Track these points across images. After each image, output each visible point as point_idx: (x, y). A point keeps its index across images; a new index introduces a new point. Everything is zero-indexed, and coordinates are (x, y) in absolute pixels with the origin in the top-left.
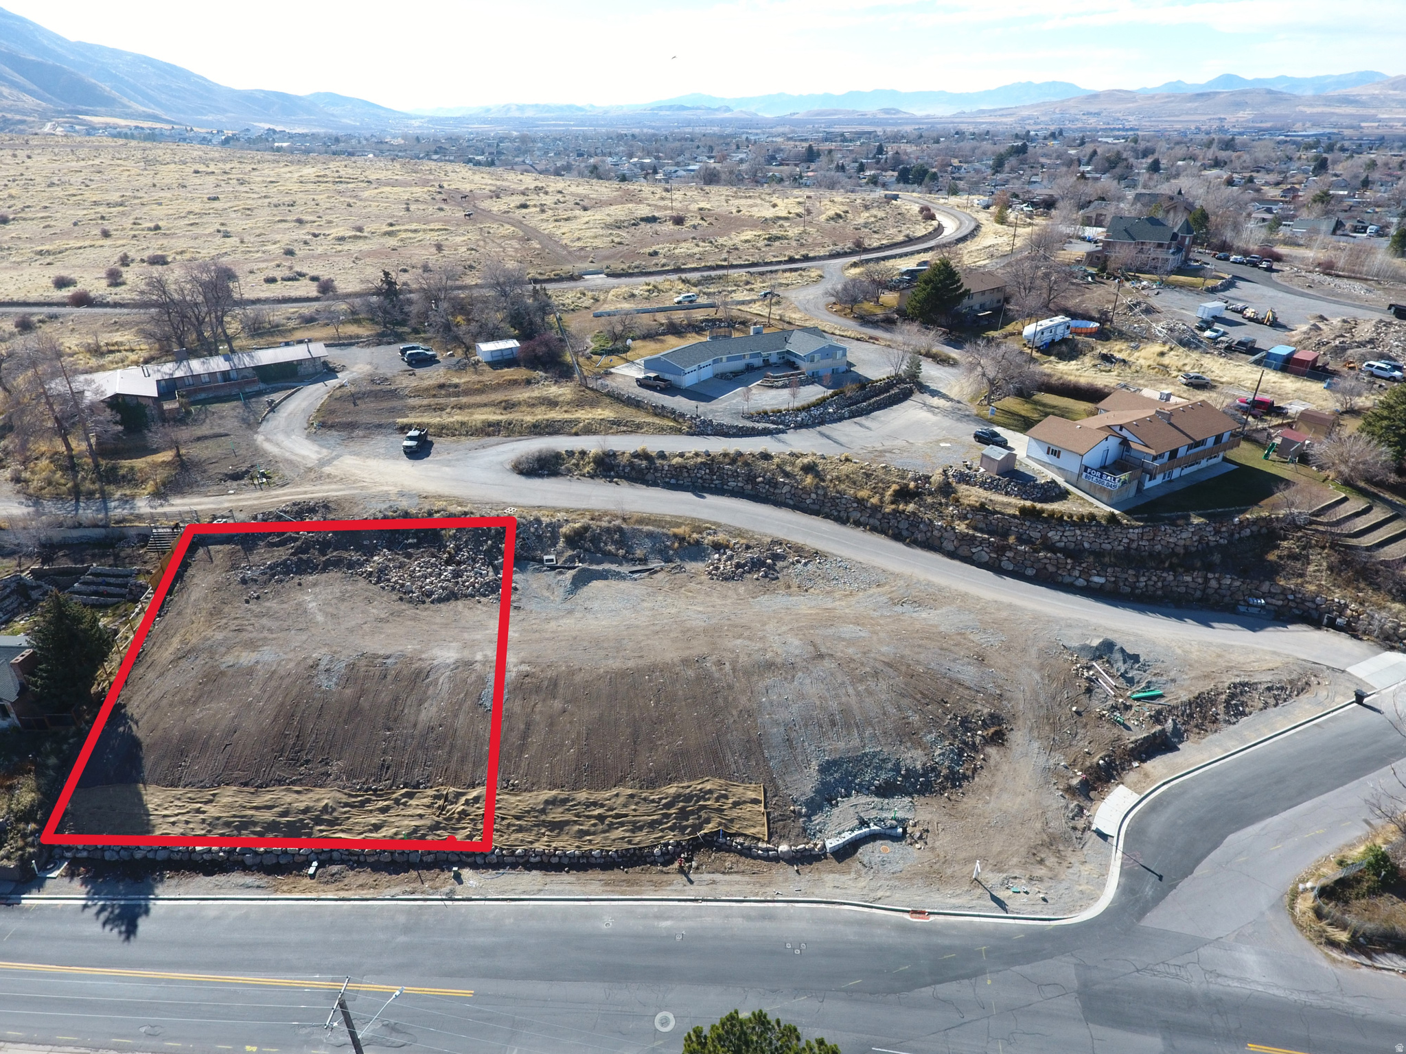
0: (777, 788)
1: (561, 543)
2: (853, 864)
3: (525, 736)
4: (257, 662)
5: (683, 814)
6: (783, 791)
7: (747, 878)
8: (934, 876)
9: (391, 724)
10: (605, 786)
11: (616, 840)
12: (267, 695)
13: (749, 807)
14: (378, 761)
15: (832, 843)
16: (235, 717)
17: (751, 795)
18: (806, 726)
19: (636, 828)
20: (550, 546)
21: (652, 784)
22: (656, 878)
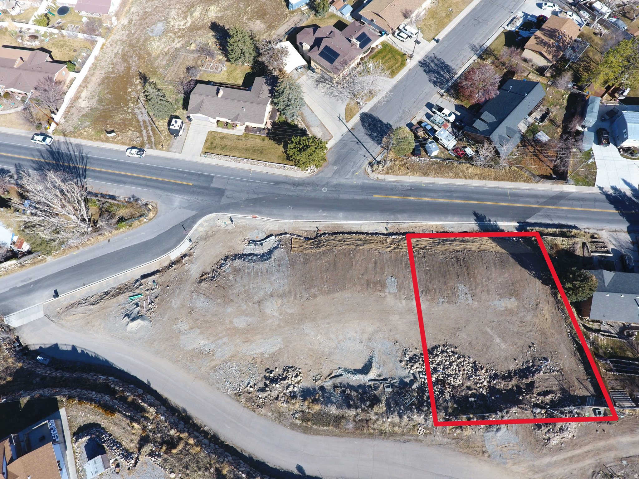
0: (287, 252)
1: (384, 399)
2: (268, 233)
3: (376, 266)
4: (500, 300)
5: (318, 244)
6: (285, 251)
7: (301, 228)
8: (247, 228)
9: (428, 272)
10: (345, 249)
11: (340, 237)
12: (484, 283)
13: (297, 246)
14: (427, 259)
15: (273, 237)
16: (491, 274)
17: (296, 249)
18: (272, 271)
19: (334, 240)
20: (390, 398)
21: (329, 250)
22: (327, 229)
